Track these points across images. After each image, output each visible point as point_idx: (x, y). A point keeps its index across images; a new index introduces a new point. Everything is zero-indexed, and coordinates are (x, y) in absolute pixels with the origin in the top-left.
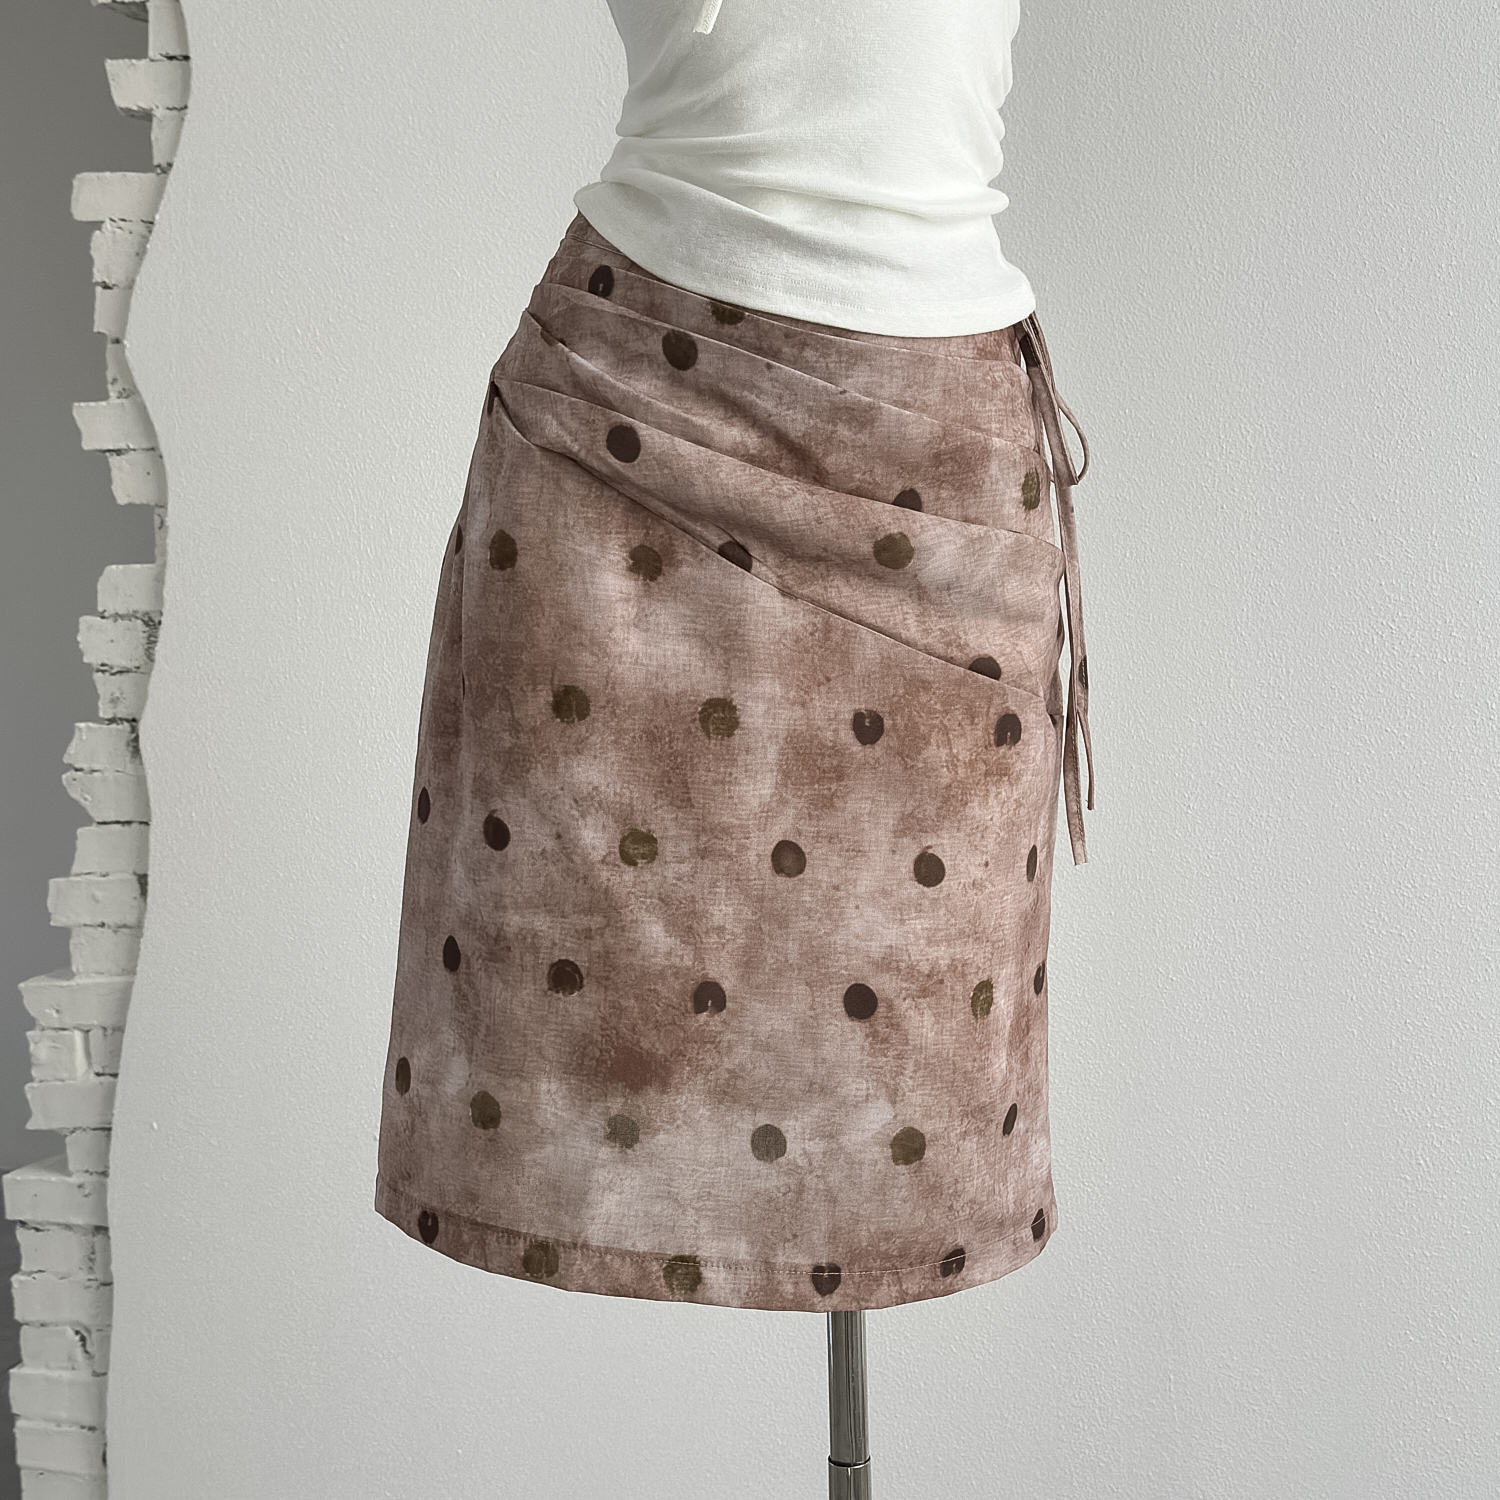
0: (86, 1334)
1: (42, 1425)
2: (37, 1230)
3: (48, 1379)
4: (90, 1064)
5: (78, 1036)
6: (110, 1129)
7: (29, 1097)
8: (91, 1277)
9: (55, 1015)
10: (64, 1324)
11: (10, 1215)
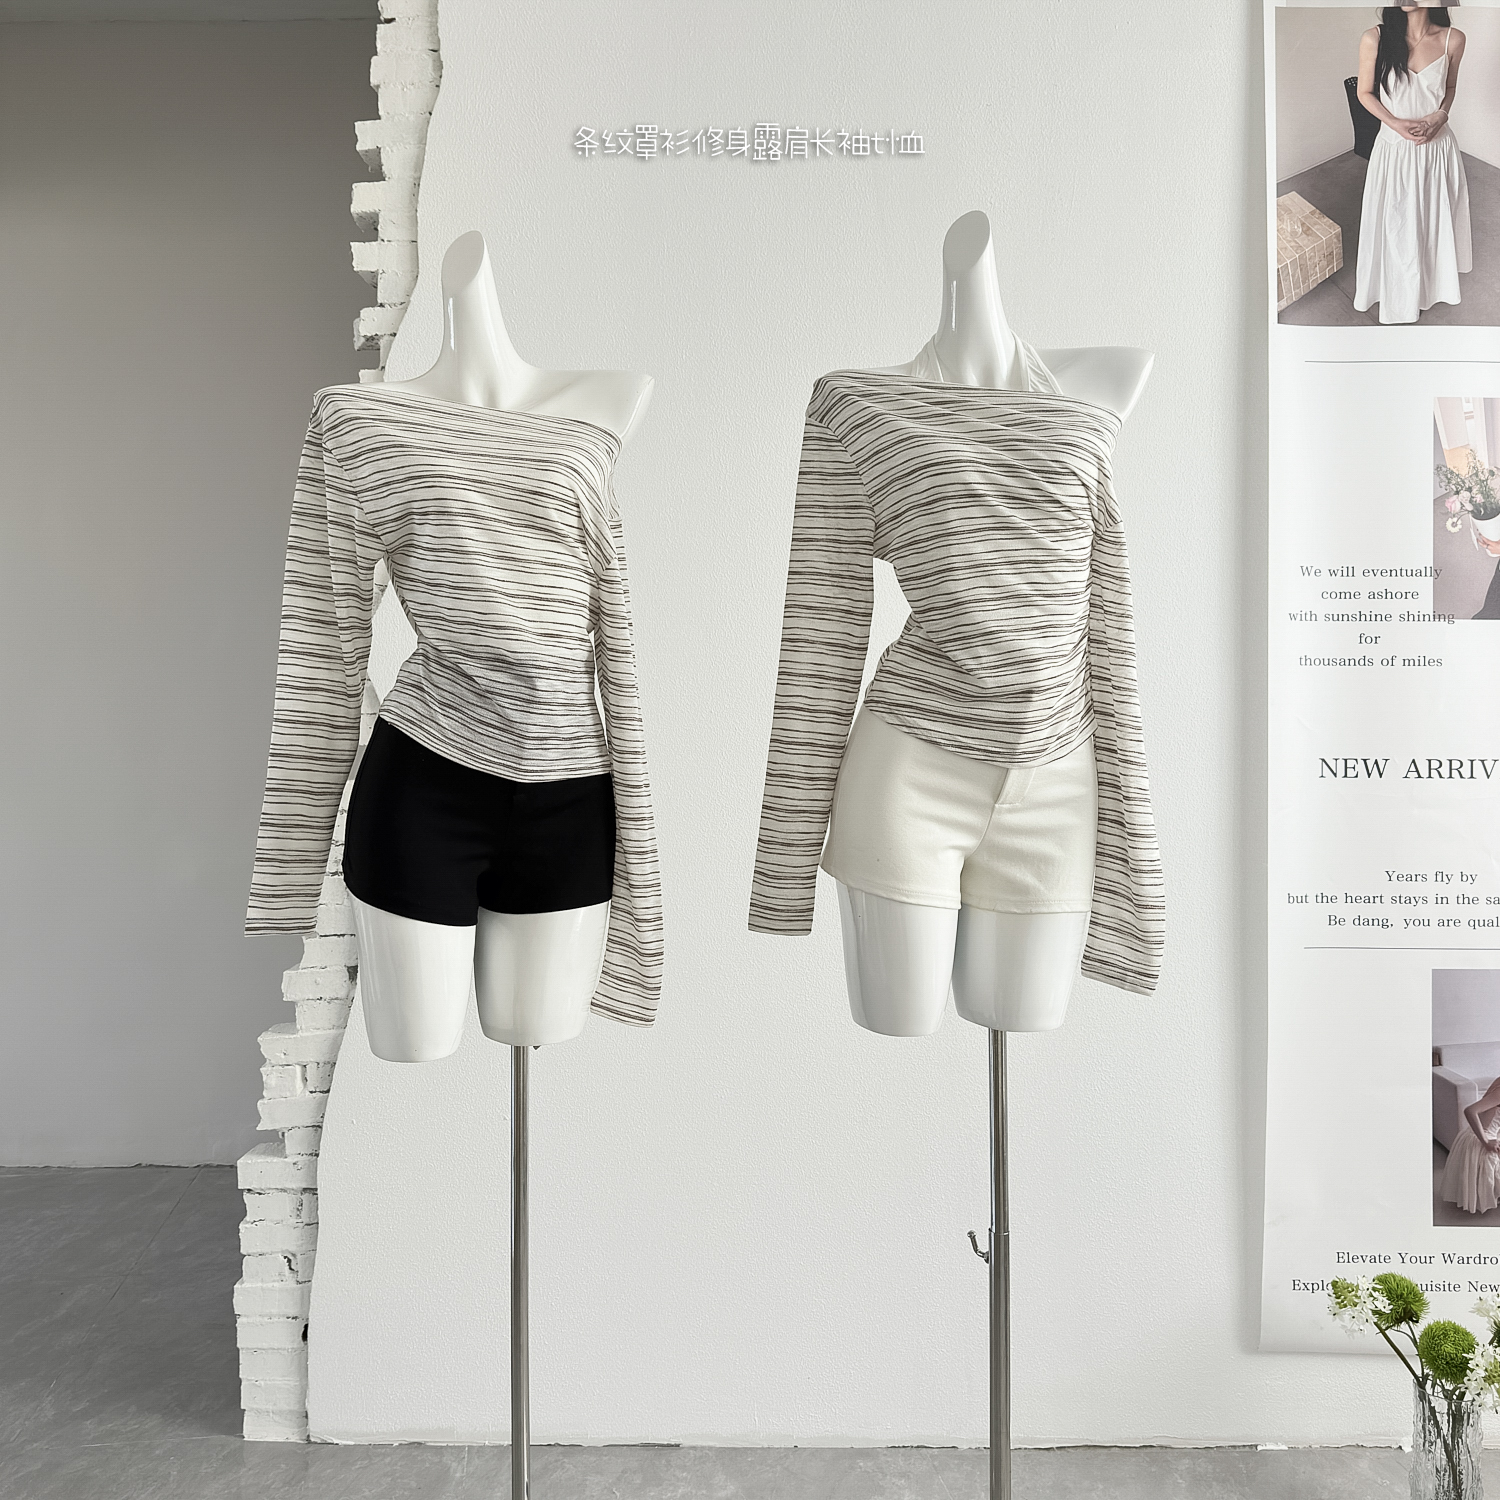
0: (291, 1258)
1: (259, 1319)
2: (260, 1194)
3: (262, 1289)
4: (305, 1085)
5: (298, 1069)
6: (320, 1127)
7: (260, 1109)
8: (300, 1221)
9: (283, 1056)
10: (278, 1252)
11: (239, 1188)
